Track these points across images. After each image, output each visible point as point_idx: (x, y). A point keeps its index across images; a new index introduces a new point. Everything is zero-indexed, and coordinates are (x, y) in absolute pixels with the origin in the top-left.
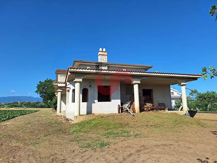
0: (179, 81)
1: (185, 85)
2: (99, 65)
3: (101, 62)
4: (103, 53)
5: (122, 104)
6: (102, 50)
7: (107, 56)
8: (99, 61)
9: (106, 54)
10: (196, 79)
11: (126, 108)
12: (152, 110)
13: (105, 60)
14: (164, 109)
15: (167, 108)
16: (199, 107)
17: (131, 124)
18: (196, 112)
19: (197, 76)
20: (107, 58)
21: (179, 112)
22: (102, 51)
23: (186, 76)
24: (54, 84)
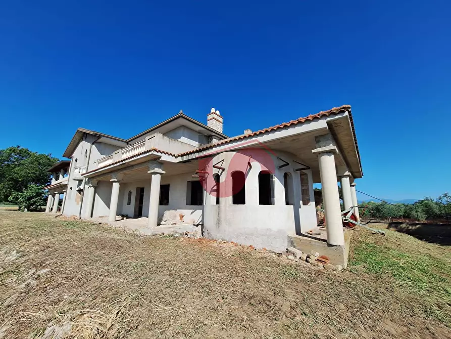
20: (222, 127)
22: (217, 114)
24: (152, 152)
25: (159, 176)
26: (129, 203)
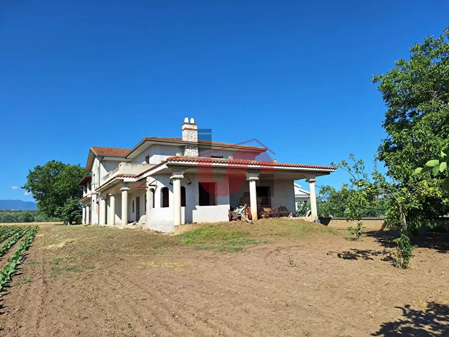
0: (306, 175)
1: (314, 182)
2: (184, 146)
3: (188, 140)
4: (191, 127)
5: (232, 209)
6: (189, 120)
7: (197, 132)
8: (185, 139)
9: (196, 127)
10: (328, 173)
11: (240, 215)
12: (271, 216)
13: (194, 137)
14: (287, 215)
15: (291, 214)
16: (333, 212)
17: (252, 232)
18: (330, 219)
19: (329, 170)
20: (197, 134)
21: (306, 218)
22: (189, 123)
23: (316, 169)
24: (117, 178)
25: (126, 192)
26: (133, 212)
